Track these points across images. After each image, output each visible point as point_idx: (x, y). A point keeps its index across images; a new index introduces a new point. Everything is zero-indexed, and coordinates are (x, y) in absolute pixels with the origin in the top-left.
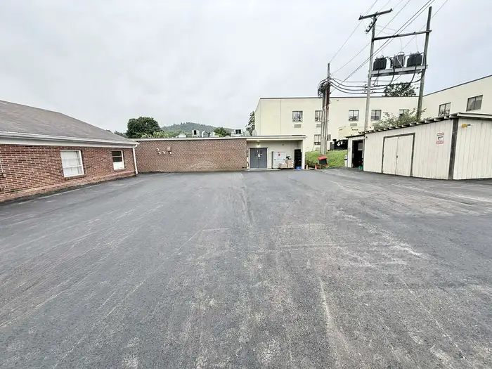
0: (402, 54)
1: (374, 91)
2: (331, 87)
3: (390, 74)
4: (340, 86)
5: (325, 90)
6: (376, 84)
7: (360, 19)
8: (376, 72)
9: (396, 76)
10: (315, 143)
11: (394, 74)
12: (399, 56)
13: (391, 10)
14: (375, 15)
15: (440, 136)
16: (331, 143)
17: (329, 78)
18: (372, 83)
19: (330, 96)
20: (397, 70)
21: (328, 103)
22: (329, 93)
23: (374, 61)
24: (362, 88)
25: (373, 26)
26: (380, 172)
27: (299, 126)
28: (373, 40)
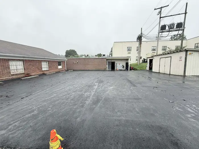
0: (173, 23)
1: (161, 39)
2: (142, 38)
3: (168, 31)
4: (146, 37)
5: (140, 38)
6: (161, 36)
7: (155, 10)
8: (162, 31)
9: (170, 32)
10: (136, 60)
11: (169, 31)
12: (172, 24)
13: (168, 5)
14: (161, 8)
15: (181, 58)
16: (142, 60)
17: (141, 34)
18: (160, 35)
19: (142, 41)
20: (171, 30)
21: (141, 44)
22: (141, 40)
23: (161, 26)
24: (155, 38)
25: (160, 12)
26: (158, 72)
27: (130, 53)
28: (160, 18)
